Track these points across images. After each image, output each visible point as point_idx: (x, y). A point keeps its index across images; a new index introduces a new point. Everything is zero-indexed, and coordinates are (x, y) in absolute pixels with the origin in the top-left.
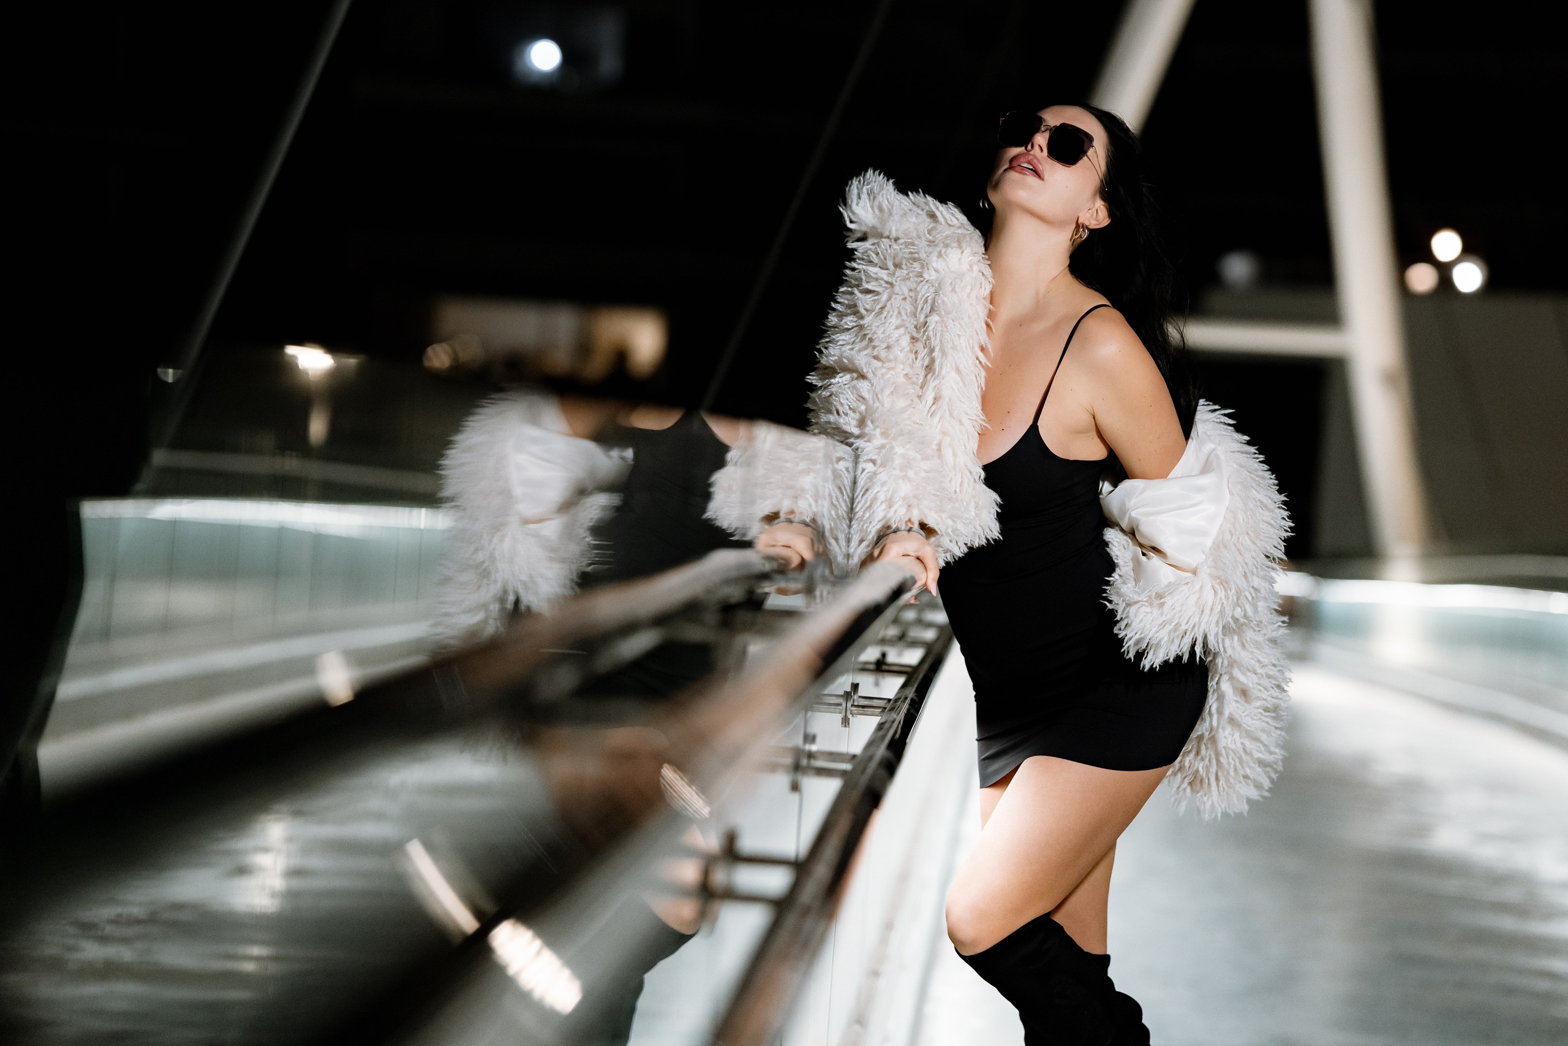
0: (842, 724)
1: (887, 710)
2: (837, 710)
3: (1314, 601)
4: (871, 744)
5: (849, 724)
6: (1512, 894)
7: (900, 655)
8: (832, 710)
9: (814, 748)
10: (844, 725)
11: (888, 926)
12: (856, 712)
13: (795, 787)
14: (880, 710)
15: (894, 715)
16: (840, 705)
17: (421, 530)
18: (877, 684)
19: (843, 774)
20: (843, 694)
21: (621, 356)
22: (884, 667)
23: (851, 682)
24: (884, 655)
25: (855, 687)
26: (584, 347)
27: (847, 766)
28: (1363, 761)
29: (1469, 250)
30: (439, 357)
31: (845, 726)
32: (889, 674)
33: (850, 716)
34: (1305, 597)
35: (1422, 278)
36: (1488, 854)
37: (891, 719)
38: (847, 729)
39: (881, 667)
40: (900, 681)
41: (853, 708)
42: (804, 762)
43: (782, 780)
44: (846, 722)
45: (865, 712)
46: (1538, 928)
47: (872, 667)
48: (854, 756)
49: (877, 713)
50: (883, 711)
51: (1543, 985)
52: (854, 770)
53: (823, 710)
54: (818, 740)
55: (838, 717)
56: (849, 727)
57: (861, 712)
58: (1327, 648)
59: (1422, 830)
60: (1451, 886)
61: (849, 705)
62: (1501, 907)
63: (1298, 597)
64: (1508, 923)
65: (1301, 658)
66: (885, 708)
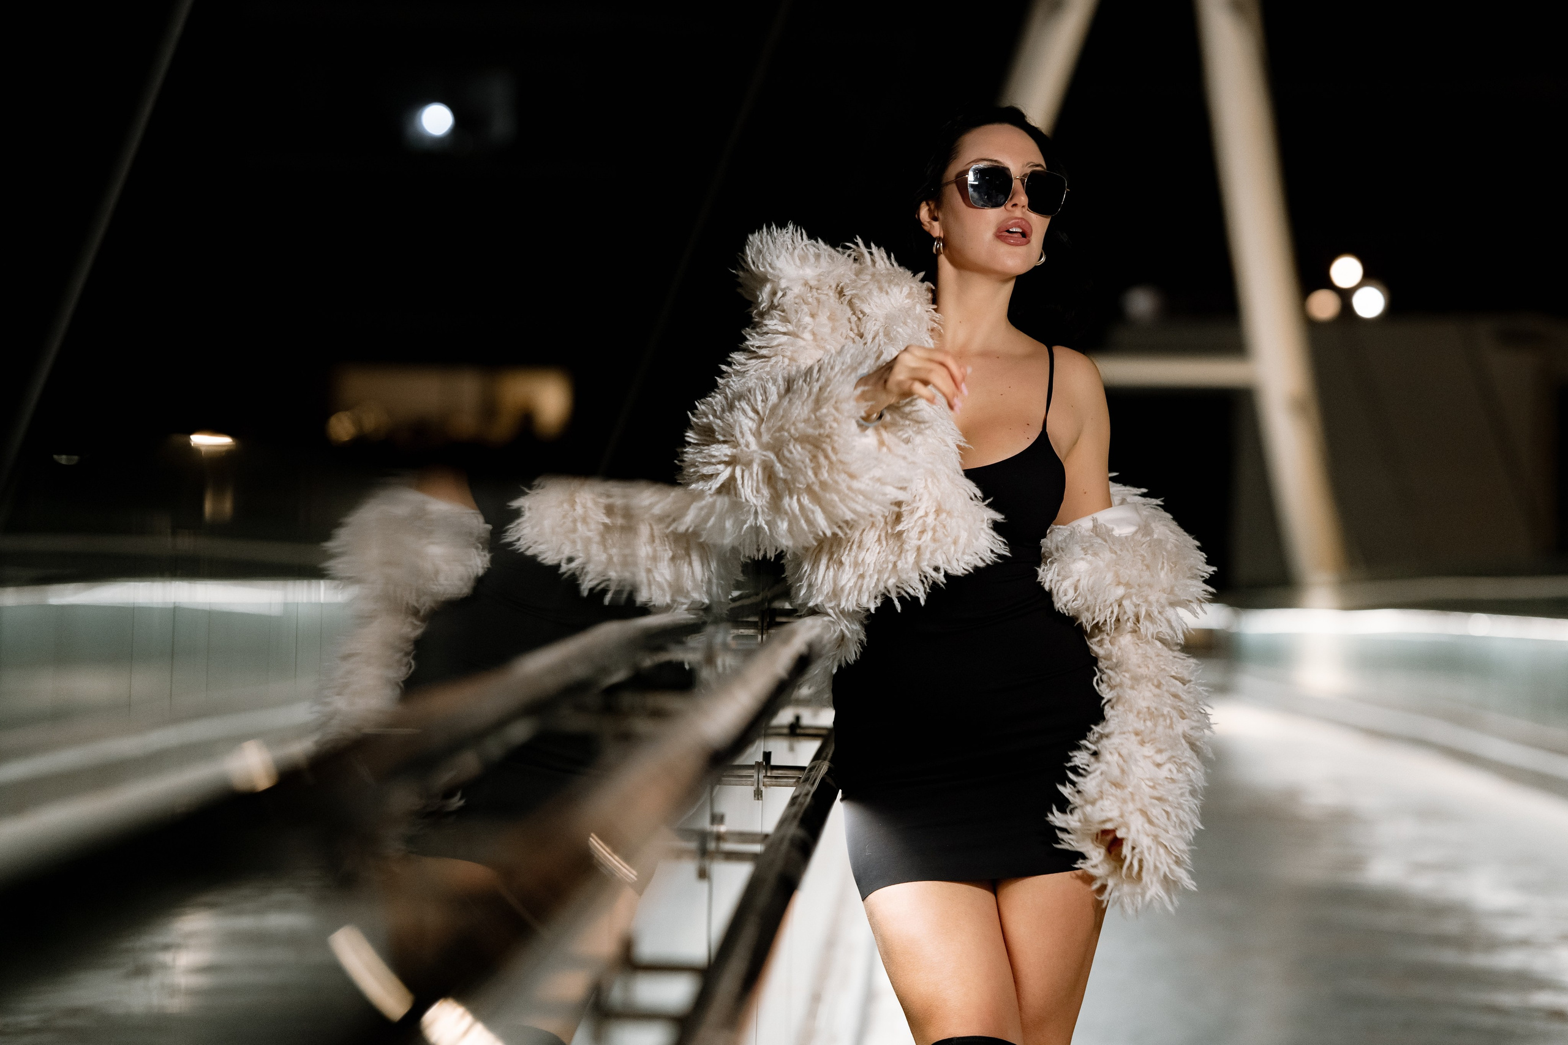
0: (755, 797)
1: (801, 780)
2: (749, 782)
3: (1233, 633)
4: (783, 822)
5: (762, 797)
6: (1451, 926)
7: (815, 715)
8: (743, 783)
9: (723, 829)
10: (756, 798)
11: (816, 998)
12: (768, 783)
13: (703, 874)
14: (794, 780)
15: (808, 787)
16: (752, 776)
17: (322, 604)
18: (792, 749)
19: (753, 857)
20: (754, 764)
21: (527, 418)
22: (799, 731)
23: (762, 750)
24: (798, 718)
25: (767, 756)
26: (489, 409)
27: (757, 848)
28: (1292, 794)
29: (1370, 276)
30: (342, 428)
31: (758, 799)
32: (805, 738)
33: (763, 789)
34: (1223, 630)
35: (1324, 305)
36: (1423, 884)
37: (804, 792)
38: (761, 801)
39: (795, 731)
40: (813, 746)
41: (766, 780)
42: (712, 845)
43: (689, 868)
44: (758, 794)
45: (778, 783)
46: (1479, 960)
47: (786, 731)
48: (766, 836)
49: (791, 783)
50: (797, 781)
51: (1490, 1021)
52: (767, 851)
53: (734, 783)
54: (727, 819)
55: (750, 790)
56: (762, 800)
57: (774, 783)
58: (1249, 679)
59: (1356, 863)
60: (1389, 920)
61: (761, 776)
62: (1442, 940)
63: (1217, 630)
64: (1449, 957)
65: (1223, 690)
66: (800, 778)
